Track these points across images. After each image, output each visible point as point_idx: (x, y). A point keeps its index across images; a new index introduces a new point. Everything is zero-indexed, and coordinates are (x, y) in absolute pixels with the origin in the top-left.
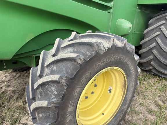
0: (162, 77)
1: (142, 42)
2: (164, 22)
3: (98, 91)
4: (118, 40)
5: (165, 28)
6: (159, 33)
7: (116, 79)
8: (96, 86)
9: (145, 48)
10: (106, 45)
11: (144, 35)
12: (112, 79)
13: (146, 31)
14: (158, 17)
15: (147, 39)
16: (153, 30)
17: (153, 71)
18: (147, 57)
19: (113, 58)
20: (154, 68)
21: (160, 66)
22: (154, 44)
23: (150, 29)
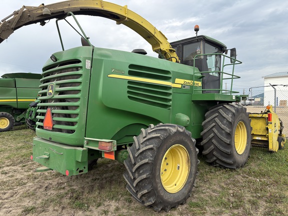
0: (227, 168)
1: (202, 133)
2: (217, 114)
3: (169, 168)
4: (180, 128)
5: (219, 120)
6: (214, 124)
7: (182, 157)
8: (167, 164)
9: (206, 139)
10: (174, 130)
11: (203, 126)
12: (179, 157)
13: (203, 123)
14: (212, 111)
15: (205, 131)
16: (209, 121)
17: (217, 162)
18: (209, 147)
19: (178, 138)
20: (218, 159)
21: (221, 155)
22: (212, 135)
23: (207, 121)
